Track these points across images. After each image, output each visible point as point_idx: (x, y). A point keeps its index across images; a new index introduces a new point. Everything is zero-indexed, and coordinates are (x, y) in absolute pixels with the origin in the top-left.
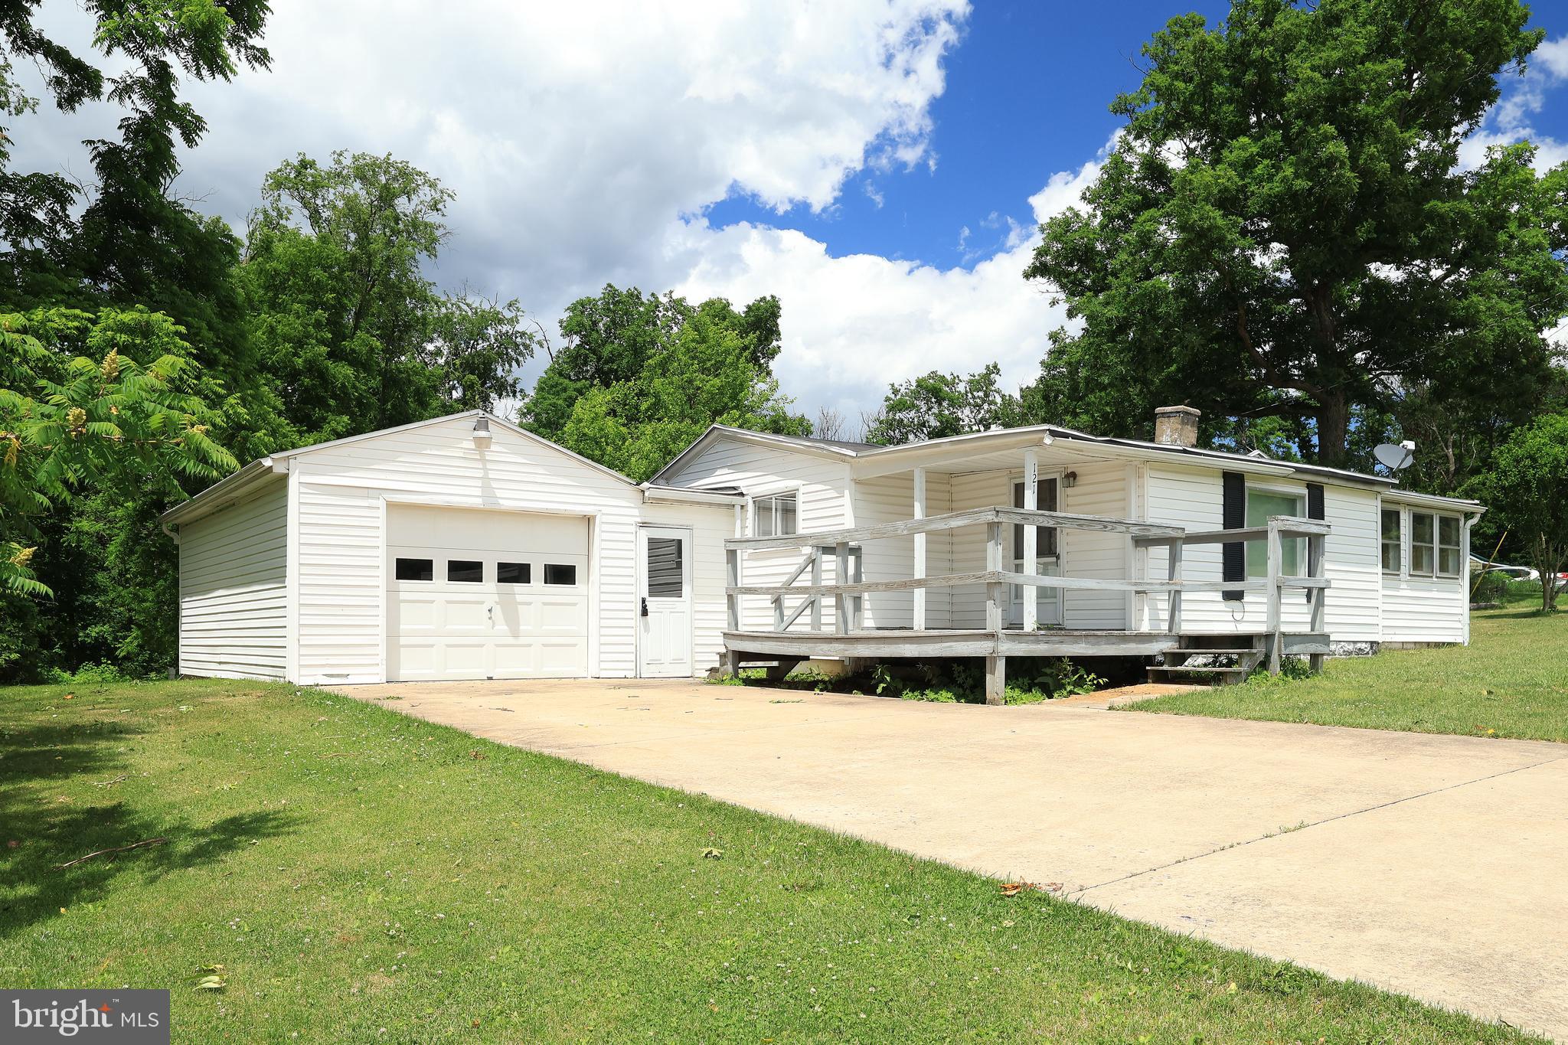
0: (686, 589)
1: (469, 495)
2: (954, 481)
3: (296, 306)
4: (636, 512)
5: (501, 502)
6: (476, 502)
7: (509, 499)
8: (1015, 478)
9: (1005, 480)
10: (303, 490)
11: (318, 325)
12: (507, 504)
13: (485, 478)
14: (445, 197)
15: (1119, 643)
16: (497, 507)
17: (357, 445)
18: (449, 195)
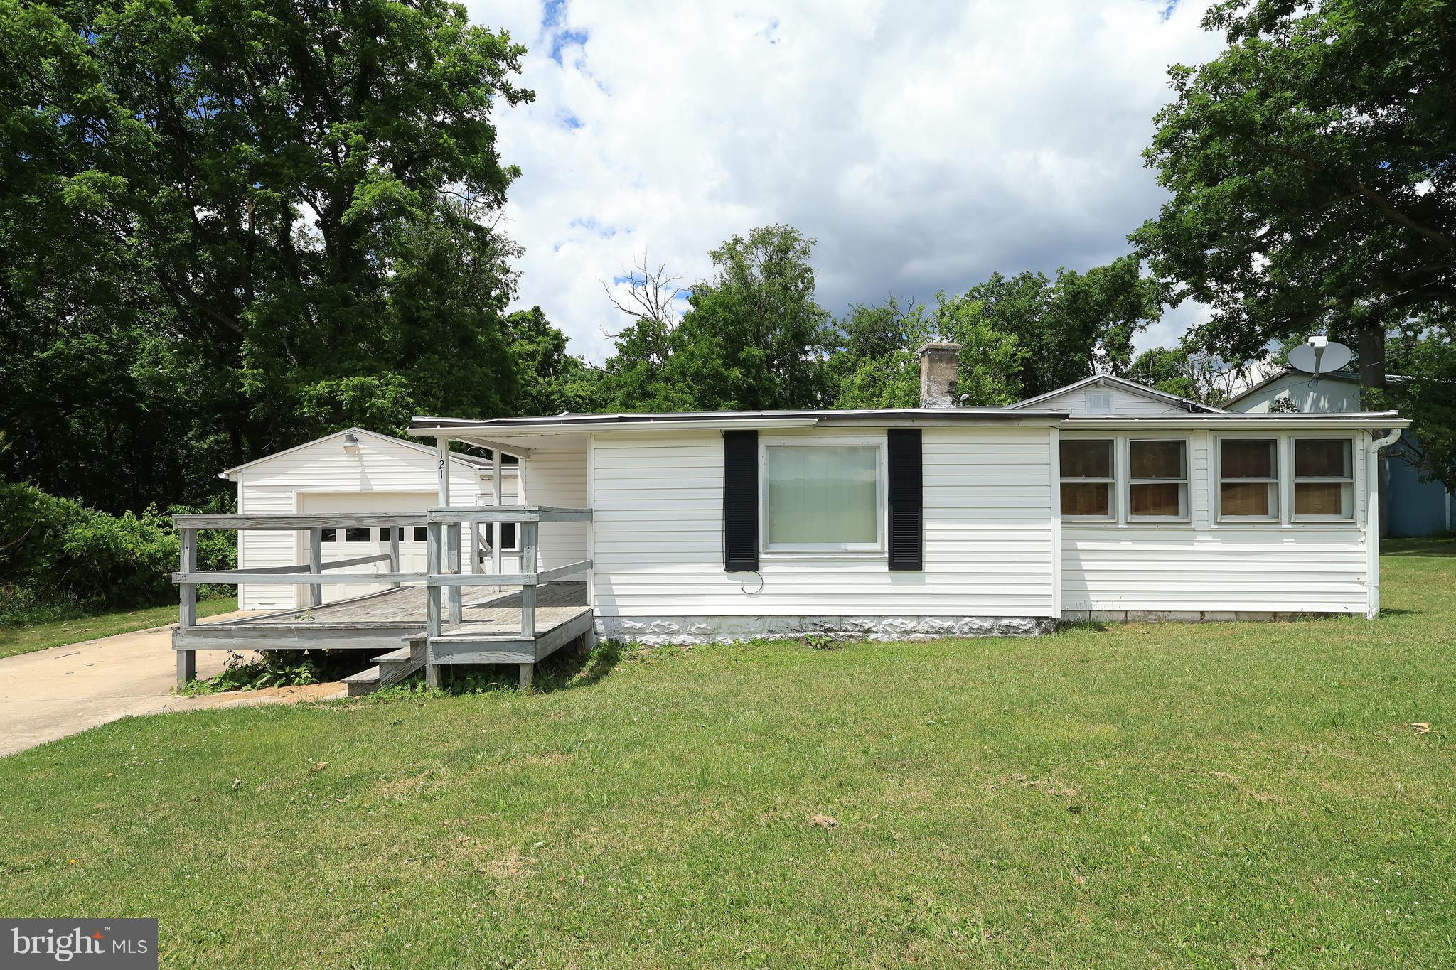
1: (353, 485)
4: (477, 487)
5: (374, 487)
6: (357, 489)
7: (379, 485)
10: (245, 490)
12: (376, 489)
13: (363, 473)
15: (349, 637)
16: (370, 491)
17: (278, 459)
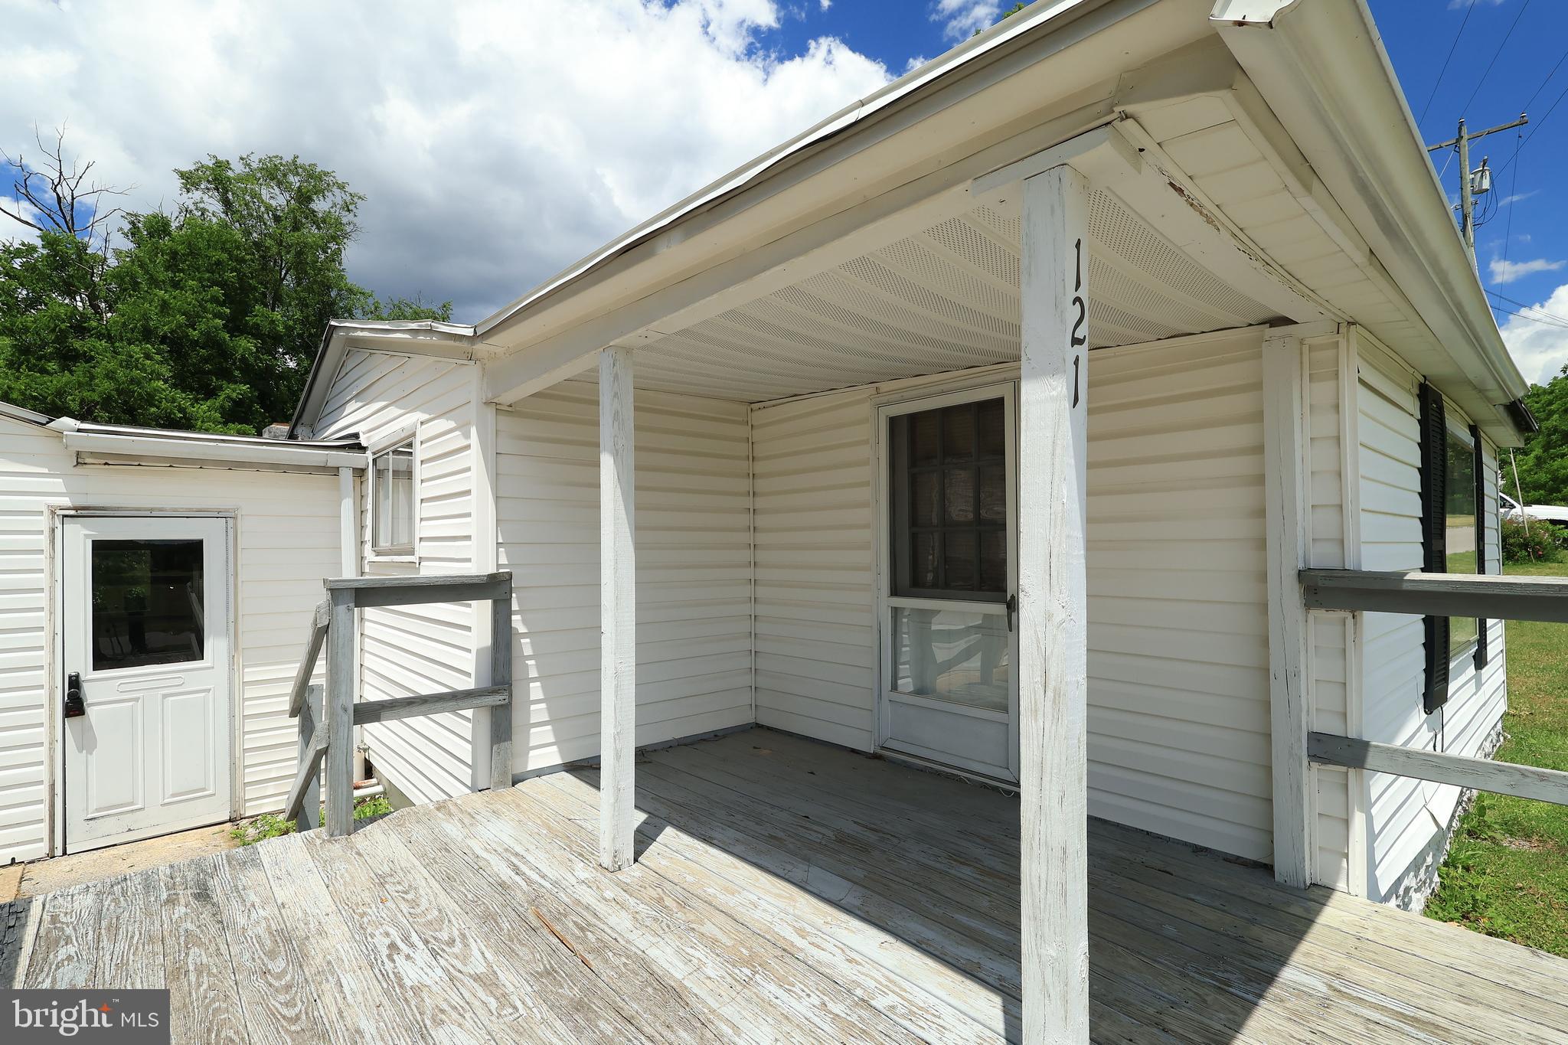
0: (213, 645)
2: (758, 417)
3: (191, 282)
8: (888, 404)
9: (865, 410)
11: (214, 300)
14: (355, 199)
18: (360, 198)
